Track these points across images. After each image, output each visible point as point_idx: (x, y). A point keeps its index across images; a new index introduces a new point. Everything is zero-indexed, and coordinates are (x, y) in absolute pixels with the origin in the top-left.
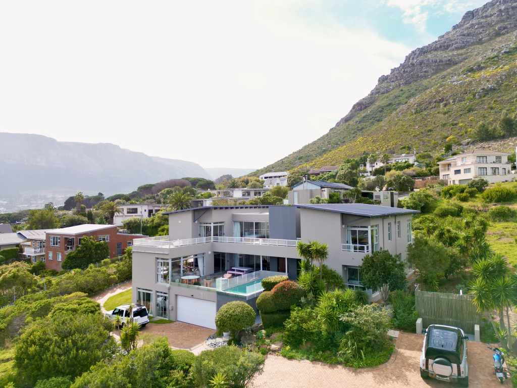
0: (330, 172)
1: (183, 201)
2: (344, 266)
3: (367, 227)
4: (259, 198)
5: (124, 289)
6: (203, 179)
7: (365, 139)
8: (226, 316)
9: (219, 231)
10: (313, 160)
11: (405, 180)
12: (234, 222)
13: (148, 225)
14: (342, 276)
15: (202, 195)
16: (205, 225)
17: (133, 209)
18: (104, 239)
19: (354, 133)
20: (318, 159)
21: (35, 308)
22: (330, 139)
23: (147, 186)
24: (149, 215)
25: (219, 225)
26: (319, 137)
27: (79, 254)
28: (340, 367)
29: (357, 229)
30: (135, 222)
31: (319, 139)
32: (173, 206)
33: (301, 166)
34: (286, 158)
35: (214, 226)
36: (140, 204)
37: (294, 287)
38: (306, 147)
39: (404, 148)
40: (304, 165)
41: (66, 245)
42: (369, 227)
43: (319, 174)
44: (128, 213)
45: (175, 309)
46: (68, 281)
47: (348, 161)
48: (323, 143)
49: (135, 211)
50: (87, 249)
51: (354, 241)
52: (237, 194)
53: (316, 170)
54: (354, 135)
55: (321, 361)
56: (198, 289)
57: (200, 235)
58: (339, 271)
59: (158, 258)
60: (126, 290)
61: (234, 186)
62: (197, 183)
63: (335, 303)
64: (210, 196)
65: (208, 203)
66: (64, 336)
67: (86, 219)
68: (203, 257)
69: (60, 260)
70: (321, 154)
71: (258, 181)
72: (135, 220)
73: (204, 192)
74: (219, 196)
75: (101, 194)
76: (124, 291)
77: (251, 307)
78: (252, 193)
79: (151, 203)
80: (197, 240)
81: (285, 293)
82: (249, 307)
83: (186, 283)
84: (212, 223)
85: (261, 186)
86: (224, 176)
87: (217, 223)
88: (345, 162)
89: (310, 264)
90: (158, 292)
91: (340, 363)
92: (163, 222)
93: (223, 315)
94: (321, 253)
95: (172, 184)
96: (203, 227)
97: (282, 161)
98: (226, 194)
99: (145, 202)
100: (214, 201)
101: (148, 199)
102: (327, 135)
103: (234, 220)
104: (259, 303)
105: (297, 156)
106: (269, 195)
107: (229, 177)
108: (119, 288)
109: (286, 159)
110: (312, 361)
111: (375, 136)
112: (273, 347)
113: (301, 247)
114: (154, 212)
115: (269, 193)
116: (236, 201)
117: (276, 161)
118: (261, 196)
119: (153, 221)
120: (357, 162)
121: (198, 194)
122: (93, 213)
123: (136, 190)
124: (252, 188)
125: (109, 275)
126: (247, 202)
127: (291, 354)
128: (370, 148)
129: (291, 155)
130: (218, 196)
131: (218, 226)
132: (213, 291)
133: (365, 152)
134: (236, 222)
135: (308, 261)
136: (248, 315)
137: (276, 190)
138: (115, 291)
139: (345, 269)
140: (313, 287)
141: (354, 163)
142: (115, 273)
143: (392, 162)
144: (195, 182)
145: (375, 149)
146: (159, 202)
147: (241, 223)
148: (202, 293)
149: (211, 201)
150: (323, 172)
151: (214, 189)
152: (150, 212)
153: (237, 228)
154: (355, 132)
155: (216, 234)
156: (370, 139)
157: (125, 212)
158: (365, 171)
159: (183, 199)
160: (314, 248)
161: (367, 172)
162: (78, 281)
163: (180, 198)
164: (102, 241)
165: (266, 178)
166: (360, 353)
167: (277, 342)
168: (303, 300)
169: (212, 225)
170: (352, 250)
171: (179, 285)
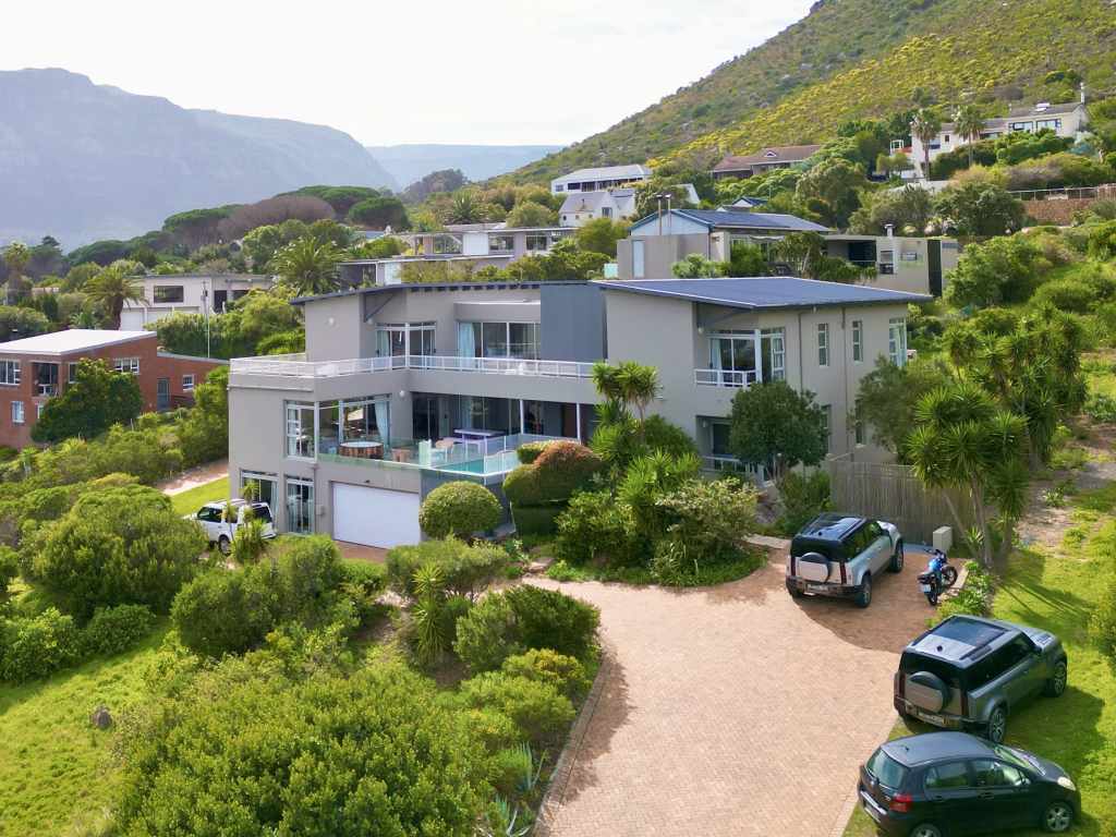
0: (787, 165)
1: (320, 265)
2: (701, 418)
3: (752, 332)
4: (538, 259)
5: (200, 481)
6: (371, 193)
7: (927, 44)
8: (441, 506)
9: (422, 342)
10: (743, 118)
11: (992, 201)
12: (460, 322)
13: (224, 335)
14: (694, 439)
15: (368, 246)
16: (391, 329)
17: (168, 289)
18: (127, 369)
19: (897, 20)
20: (760, 117)
21: (35, 503)
22: (811, 42)
23: (194, 216)
24: (218, 308)
25: (422, 328)
26: (775, 34)
27: (72, 404)
28: (652, 587)
29: (732, 337)
30: (188, 327)
31: (772, 42)
32: (291, 280)
33: (697, 144)
34: (653, 108)
35: (411, 332)
36: (188, 273)
37: (580, 454)
38: (723, 70)
39: (1059, 77)
40: (709, 139)
41: (36, 382)
42: (758, 332)
43: (748, 174)
44: (156, 300)
45: (328, 514)
46: (78, 457)
47: (850, 130)
48: (785, 57)
49: (175, 295)
50: (91, 390)
51: (726, 365)
52: (475, 244)
53: (744, 160)
54: (898, 26)
55: (621, 582)
56: (380, 466)
57: (378, 352)
58: (689, 427)
59: (288, 402)
60: (204, 483)
61: (467, 216)
62: (350, 204)
63: (655, 477)
64: (392, 250)
65: (390, 274)
66: (131, 536)
67: (42, 318)
68: (388, 403)
69: (20, 420)
70: (772, 99)
71: (545, 200)
72: (186, 320)
73: (374, 237)
74: (421, 250)
75: (49, 241)
76: (200, 484)
77: (490, 494)
78: (520, 243)
79: (221, 270)
80: (373, 363)
81: (561, 466)
82: (486, 493)
83: (354, 456)
84: (407, 325)
85: (551, 216)
86: (435, 175)
87: (419, 325)
88: (840, 134)
89: (621, 409)
90: (289, 477)
91: (653, 582)
92: (265, 326)
93: (434, 505)
94: (641, 386)
95: (280, 211)
96: (386, 335)
97: (635, 123)
98: (443, 243)
99: (202, 268)
100: (405, 266)
101: (208, 257)
102: (802, 25)
103: (459, 317)
104: (509, 486)
105: (691, 106)
106: (571, 249)
107: (453, 180)
108: (189, 478)
109: (649, 117)
110: (604, 582)
111: (965, 34)
112: (534, 565)
113: (601, 374)
114: (230, 299)
115: (570, 241)
116: (470, 264)
117: (617, 121)
118: (546, 253)
119: (236, 322)
120: (879, 133)
121: (357, 241)
122: (57, 300)
123: (158, 226)
124: (519, 226)
125: (164, 448)
126: (503, 270)
127: (566, 573)
128: (941, 77)
129: (670, 98)
130: (417, 248)
131: (420, 331)
132: (414, 470)
133: (919, 92)
134: (466, 322)
135: (616, 405)
136: (485, 505)
137: (595, 230)
138: (180, 485)
139: (705, 425)
140: (621, 454)
141: (868, 134)
142: (175, 445)
143: (1001, 130)
144: (344, 202)
145: (958, 83)
146: (241, 267)
147: (476, 325)
148: (388, 476)
149: (399, 267)
150: (764, 168)
151: (404, 225)
152: (220, 297)
153: (467, 337)
154: (904, 15)
155: (415, 352)
156: (945, 43)
157: (149, 295)
158: (904, 165)
159: (318, 261)
160: (626, 375)
161: (912, 167)
162: (99, 458)
163: (310, 257)
164: (123, 374)
165: (573, 186)
166: (692, 564)
167: (541, 558)
168: (596, 478)
169: (407, 329)
170: (720, 382)
171: (338, 461)
